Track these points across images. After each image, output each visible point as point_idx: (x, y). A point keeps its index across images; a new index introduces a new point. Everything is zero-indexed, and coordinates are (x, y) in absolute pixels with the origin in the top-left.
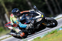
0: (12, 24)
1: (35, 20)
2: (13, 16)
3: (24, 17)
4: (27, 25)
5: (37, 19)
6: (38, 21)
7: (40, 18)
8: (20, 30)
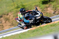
0: (19, 20)
1: (36, 17)
2: (20, 13)
3: (28, 15)
4: (29, 21)
5: (37, 17)
6: (37, 18)
7: (39, 16)
8: (24, 25)
